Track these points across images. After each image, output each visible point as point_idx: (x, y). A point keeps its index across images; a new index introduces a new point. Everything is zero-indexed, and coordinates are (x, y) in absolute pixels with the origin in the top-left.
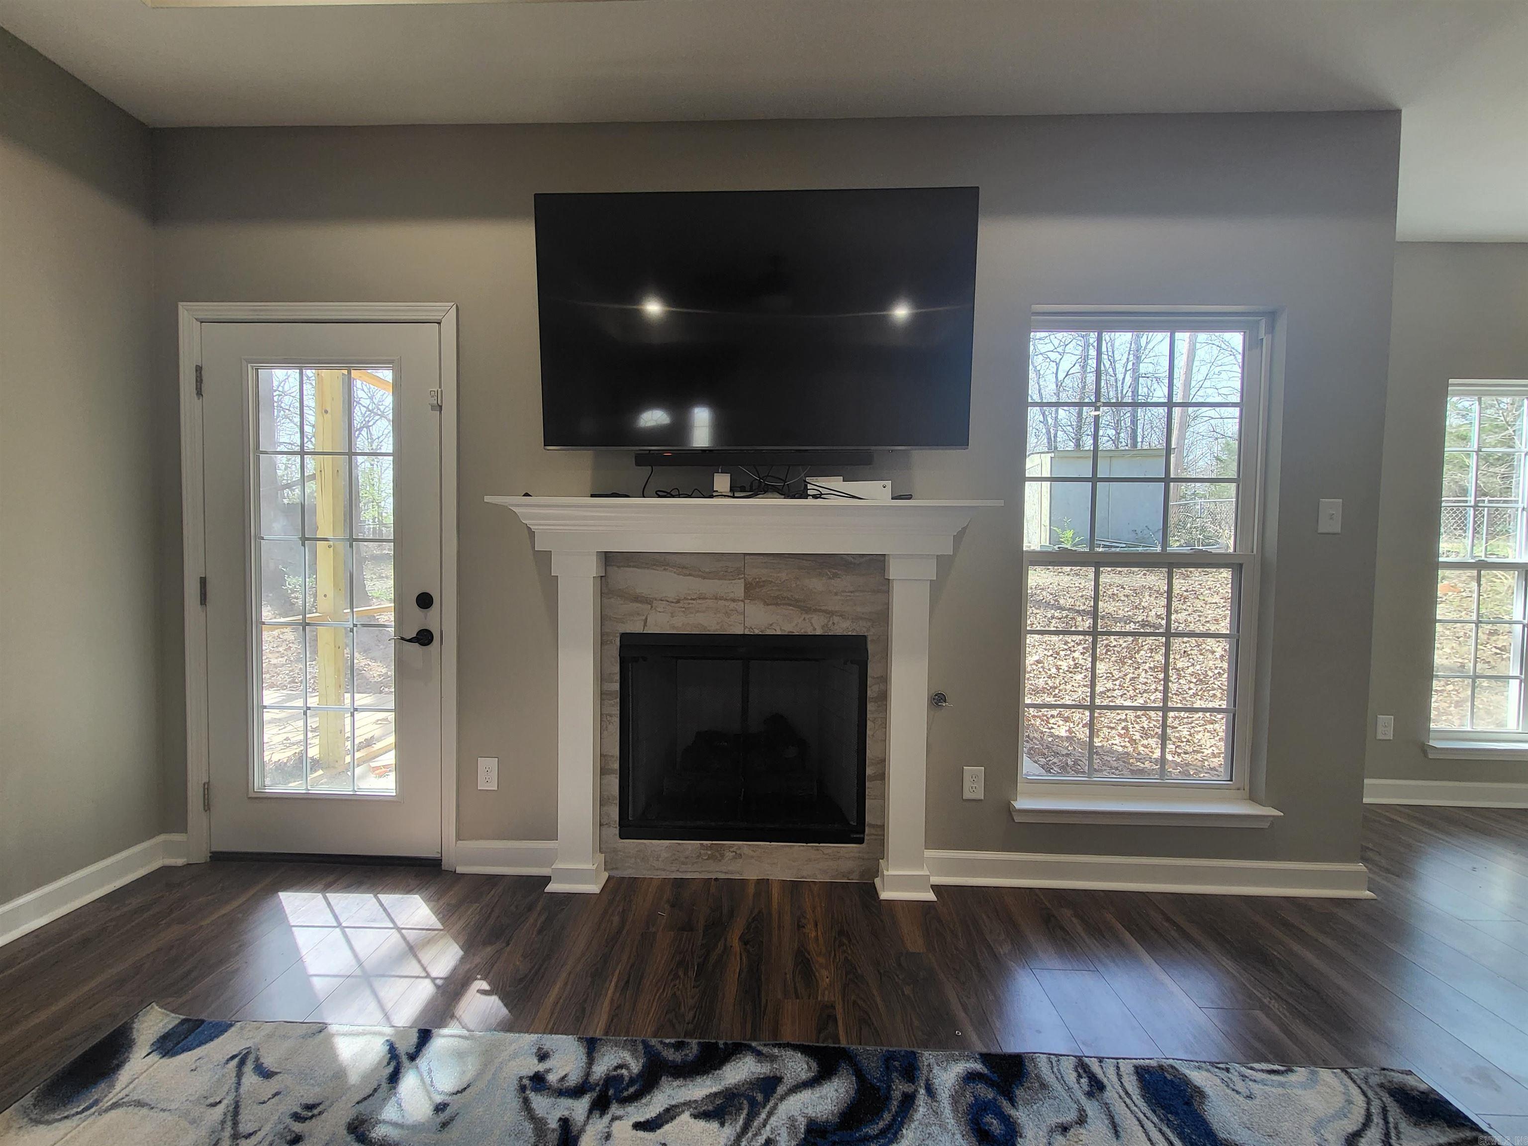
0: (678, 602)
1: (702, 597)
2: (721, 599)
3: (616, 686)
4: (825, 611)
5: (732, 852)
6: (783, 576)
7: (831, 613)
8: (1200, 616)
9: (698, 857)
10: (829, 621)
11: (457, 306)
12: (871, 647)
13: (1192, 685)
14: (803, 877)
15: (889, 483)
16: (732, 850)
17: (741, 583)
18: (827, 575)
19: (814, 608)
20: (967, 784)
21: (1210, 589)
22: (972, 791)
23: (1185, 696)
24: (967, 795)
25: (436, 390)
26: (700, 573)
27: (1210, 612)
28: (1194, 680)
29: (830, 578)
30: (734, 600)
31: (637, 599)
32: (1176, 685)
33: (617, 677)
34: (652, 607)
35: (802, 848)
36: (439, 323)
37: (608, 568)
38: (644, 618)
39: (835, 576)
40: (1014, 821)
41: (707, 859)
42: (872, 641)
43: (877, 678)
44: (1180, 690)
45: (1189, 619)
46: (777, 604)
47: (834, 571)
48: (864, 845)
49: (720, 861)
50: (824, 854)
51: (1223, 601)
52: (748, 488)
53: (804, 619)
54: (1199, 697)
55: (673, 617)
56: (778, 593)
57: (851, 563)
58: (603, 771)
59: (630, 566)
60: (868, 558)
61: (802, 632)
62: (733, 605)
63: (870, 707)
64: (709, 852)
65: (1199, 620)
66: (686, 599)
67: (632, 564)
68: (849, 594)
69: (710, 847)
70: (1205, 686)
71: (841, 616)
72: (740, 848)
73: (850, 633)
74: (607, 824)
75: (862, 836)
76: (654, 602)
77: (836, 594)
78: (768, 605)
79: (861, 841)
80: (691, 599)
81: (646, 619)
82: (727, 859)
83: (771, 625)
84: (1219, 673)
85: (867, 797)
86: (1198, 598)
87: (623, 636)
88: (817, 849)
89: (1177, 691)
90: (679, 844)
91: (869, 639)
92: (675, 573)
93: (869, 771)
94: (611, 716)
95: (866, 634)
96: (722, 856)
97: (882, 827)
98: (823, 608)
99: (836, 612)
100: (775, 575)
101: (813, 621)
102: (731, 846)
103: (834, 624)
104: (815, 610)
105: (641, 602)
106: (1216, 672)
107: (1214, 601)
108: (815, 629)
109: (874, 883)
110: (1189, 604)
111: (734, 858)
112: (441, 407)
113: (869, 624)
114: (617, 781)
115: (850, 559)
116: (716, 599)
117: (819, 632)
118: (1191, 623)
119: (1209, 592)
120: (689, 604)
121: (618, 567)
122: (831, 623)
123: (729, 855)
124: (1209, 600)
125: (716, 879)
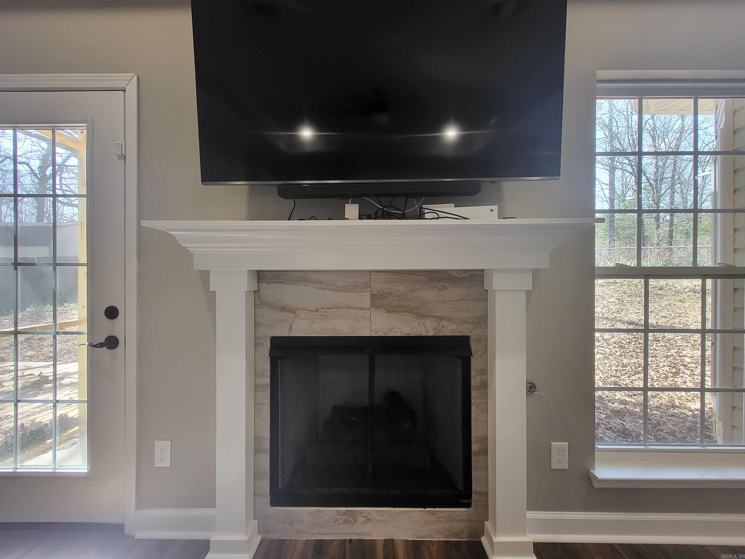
0: (317, 310)
1: (336, 307)
2: (352, 308)
3: (267, 380)
4: (436, 317)
5: (363, 517)
6: (402, 288)
7: (441, 318)
8: (608, 309)
9: (335, 521)
10: (439, 325)
11: (138, 76)
12: (473, 346)
13: (617, 350)
14: (422, 537)
15: (495, 208)
16: (363, 515)
17: (367, 296)
18: (437, 287)
19: (427, 314)
20: (555, 456)
21: (608, 294)
22: (558, 463)
23: (615, 356)
24: (555, 465)
25: (120, 143)
26: (335, 288)
27: (612, 307)
28: (617, 346)
29: (439, 290)
30: (362, 309)
31: (283, 309)
32: (608, 349)
33: (268, 373)
34: (296, 315)
35: (421, 512)
36: (124, 91)
37: (260, 284)
38: (289, 324)
39: (444, 288)
40: (593, 486)
41: (343, 523)
42: (475, 340)
43: (480, 370)
44: (611, 353)
45: (603, 311)
46: (397, 312)
47: (443, 284)
48: (471, 509)
49: (353, 524)
50: (439, 517)
51: (617, 301)
52: (373, 216)
53: (419, 324)
54: (624, 357)
55: (313, 323)
56: (397, 303)
57: (456, 278)
58: (257, 451)
59: (277, 283)
60: (469, 273)
61: (418, 334)
62: (361, 313)
63: (474, 394)
64: (344, 518)
65: (609, 312)
66: (323, 308)
67: (279, 281)
68: (455, 303)
69: (346, 513)
70: (625, 350)
71: (449, 320)
72: (369, 513)
73: (456, 335)
74: (259, 495)
75: (469, 501)
76: (298, 311)
77: (445, 302)
78: (390, 312)
79: (468, 505)
80: (328, 309)
81: (291, 325)
82: (358, 523)
83: (393, 328)
84: (629, 342)
85: (473, 469)
86: (604, 300)
87: (273, 339)
88: (433, 513)
89: (610, 353)
90: (319, 511)
91: (472, 339)
92: (314, 287)
93: (474, 447)
94: (262, 404)
95: (469, 335)
96: (355, 520)
97: (486, 494)
98: (434, 314)
99: (445, 317)
100: (395, 288)
101: (426, 325)
102: (362, 512)
103: (443, 327)
104: (428, 316)
105: (287, 311)
106: (627, 341)
107: (613, 301)
108: (428, 331)
109: (480, 541)
110: (600, 302)
111: (365, 522)
112: (125, 156)
113: (472, 326)
114: (268, 458)
115: (455, 274)
116: (347, 308)
117: (431, 334)
118: (605, 313)
119: (608, 296)
120: (326, 312)
121: (268, 283)
122: (441, 326)
123: (361, 519)
124: (610, 300)
125: (350, 541)
